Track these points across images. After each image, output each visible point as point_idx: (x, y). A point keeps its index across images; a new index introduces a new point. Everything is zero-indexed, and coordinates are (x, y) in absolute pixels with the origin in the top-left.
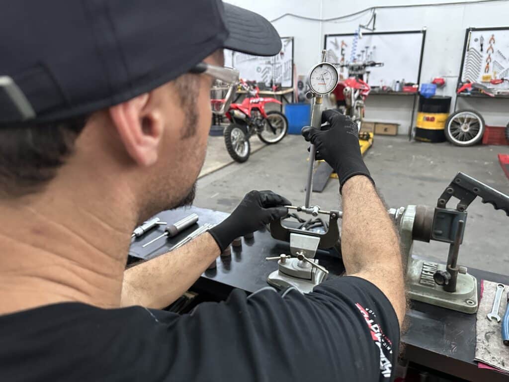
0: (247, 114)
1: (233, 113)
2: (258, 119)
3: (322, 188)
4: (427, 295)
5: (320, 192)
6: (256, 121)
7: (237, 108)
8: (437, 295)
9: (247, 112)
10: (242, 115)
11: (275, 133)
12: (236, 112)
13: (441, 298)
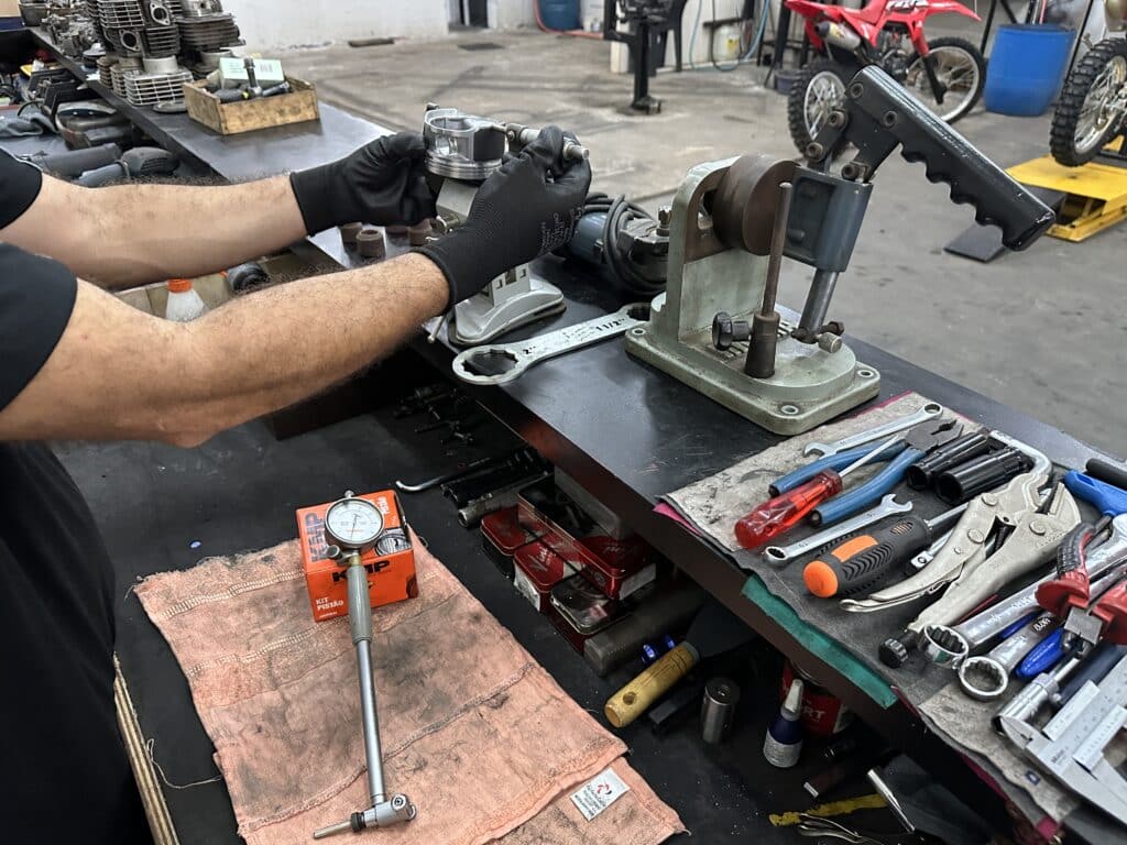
0: (867, 36)
1: (827, 30)
2: (896, 55)
3: (991, 254)
4: (710, 376)
5: (982, 261)
6: (889, 58)
7: (841, 19)
8: (726, 380)
9: (867, 31)
10: (850, 39)
11: (940, 101)
12: (835, 29)
13: (731, 387)
